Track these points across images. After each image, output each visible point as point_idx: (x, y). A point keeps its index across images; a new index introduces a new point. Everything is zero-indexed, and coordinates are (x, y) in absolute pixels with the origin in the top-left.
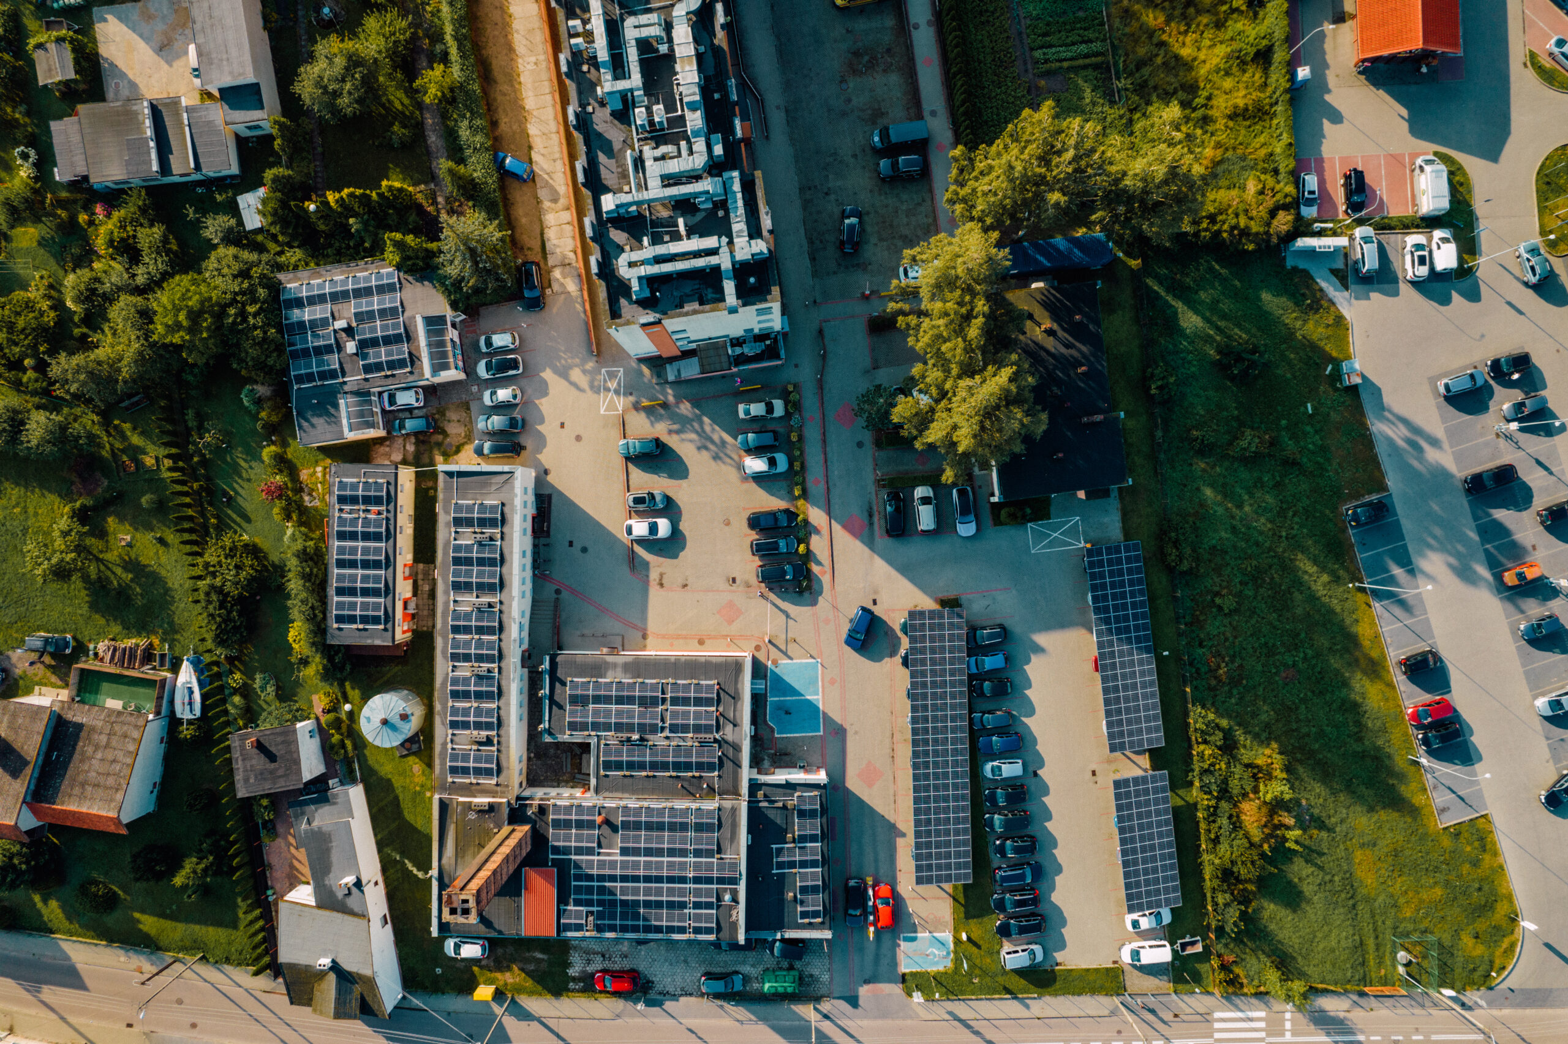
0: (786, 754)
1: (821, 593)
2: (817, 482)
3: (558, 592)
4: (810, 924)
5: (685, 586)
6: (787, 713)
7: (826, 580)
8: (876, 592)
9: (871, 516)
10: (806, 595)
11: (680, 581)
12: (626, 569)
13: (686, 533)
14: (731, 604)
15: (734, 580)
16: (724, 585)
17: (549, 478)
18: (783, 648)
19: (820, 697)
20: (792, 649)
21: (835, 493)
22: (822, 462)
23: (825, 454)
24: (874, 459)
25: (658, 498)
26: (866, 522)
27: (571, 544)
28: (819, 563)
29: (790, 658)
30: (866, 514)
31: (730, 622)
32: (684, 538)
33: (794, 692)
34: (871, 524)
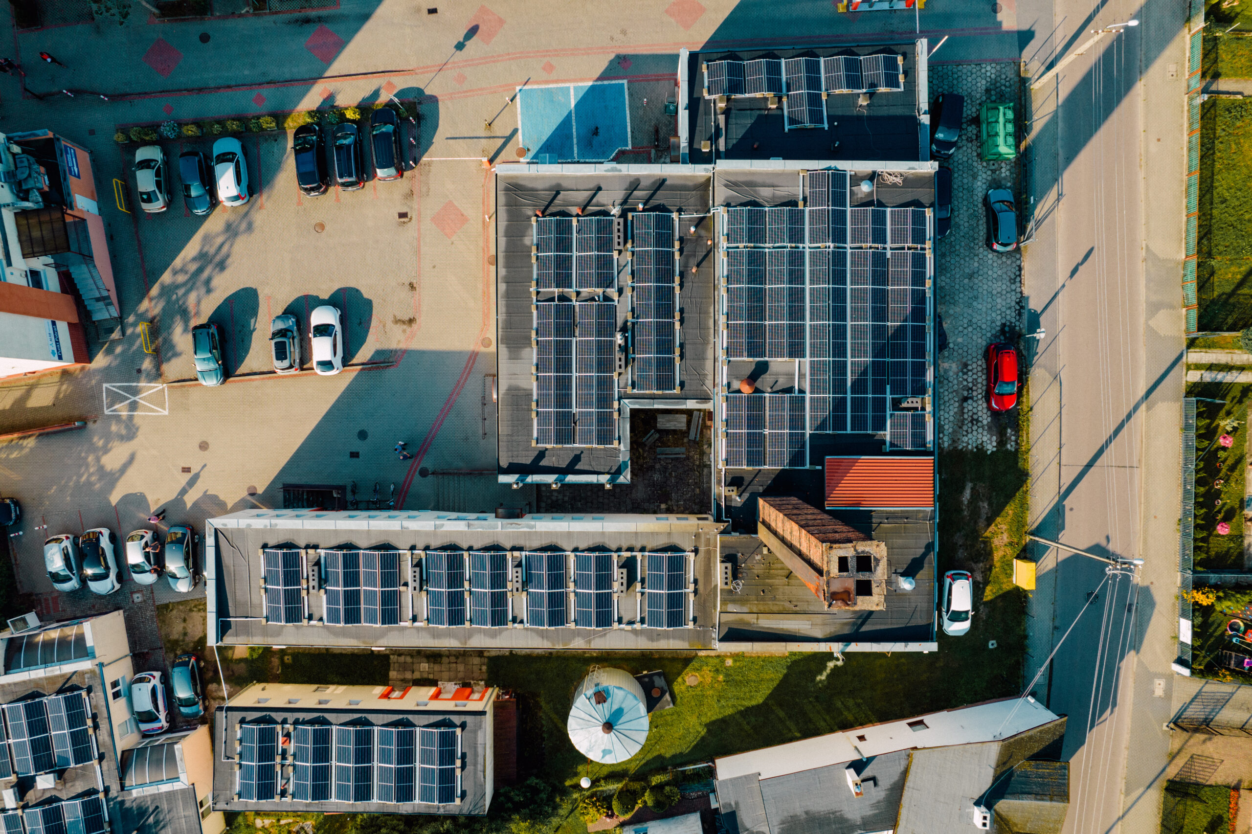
0: (657, 131)
1: (420, 91)
2: (259, 99)
3: (424, 473)
4: (905, 73)
5: (412, 287)
6: (596, 132)
7: (402, 83)
8: (418, 10)
9: (307, 21)
10: (422, 109)
11: (405, 293)
12: (390, 373)
13: (336, 287)
14: (438, 220)
15: (403, 215)
16: (411, 230)
17: (260, 491)
18: (500, 142)
19: (571, 85)
20: (502, 129)
21: (274, 72)
22: (230, 93)
23: (218, 88)
24: (225, 17)
25: (280, 325)
26: (316, 27)
27: (354, 455)
28: (376, 94)
29: (516, 131)
30: (306, 26)
31: (463, 219)
32: (343, 291)
33: (565, 124)
34: (320, 19)
